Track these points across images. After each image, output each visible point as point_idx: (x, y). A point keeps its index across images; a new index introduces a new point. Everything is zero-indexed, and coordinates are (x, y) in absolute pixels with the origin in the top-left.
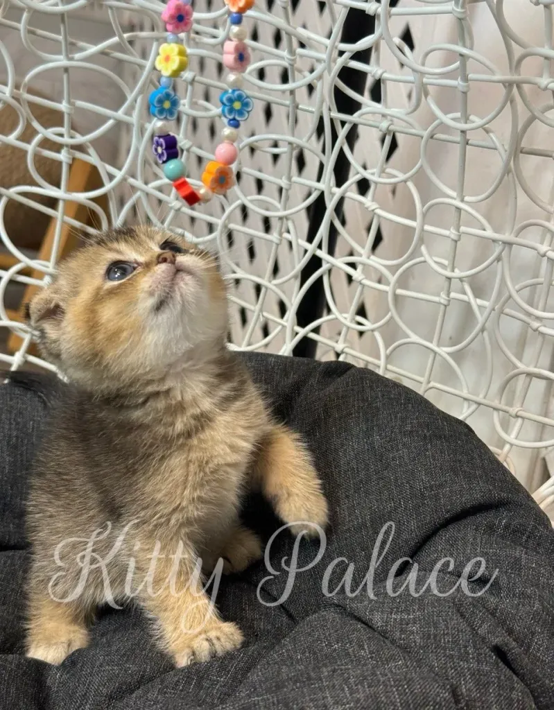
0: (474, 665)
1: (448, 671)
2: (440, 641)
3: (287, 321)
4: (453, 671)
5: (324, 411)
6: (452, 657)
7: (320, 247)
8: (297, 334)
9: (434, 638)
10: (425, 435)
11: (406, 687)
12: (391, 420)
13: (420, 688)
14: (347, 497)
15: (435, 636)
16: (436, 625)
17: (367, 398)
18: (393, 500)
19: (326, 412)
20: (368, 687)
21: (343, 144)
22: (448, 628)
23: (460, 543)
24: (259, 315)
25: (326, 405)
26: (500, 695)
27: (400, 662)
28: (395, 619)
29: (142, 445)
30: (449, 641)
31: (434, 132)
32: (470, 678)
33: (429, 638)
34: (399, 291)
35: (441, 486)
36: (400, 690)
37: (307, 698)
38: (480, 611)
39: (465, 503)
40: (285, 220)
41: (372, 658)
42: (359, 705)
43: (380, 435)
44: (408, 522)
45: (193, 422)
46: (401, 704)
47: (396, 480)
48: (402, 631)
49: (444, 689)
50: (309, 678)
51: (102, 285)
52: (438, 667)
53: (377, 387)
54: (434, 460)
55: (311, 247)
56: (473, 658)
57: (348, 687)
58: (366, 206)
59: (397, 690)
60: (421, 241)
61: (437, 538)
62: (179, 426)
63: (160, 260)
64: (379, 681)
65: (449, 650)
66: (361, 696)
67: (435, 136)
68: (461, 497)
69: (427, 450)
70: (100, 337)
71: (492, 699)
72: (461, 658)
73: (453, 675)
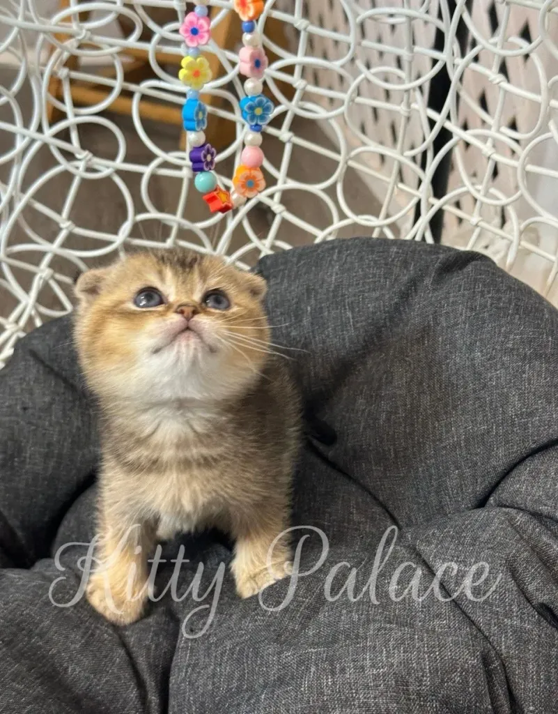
0: (516, 622)
3: (421, 193)
4: (496, 628)
5: (433, 318)
6: (497, 613)
7: (448, 117)
8: (433, 206)
10: (525, 354)
11: (437, 653)
12: (495, 335)
13: (451, 655)
14: (446, 413)
17: (476, 307)
18: (487, 422)
19: (435, 319)
20: (404, 652)
21: (463, 12)
23: (542, 476)
24: (393, 188)
25: (436, 312)
26: (539, 652)
27: (445, 622)
31: (552, 5)
32: (511, 635)
34: (530, 168)
35: (531, 414)
36: (431, 657)
37: (350, 658)
38: (533, 567)
39: (552, 435)
40: (412, 91)
41: (422, 611)
42: (391, 671)
43: (482, 351)
44: (498, 449)
46: (430, 672)
47: (491, 402)
49: (474, 656)
50: (357, 636)
51: (127, 301)
53: (489, 292)
54: (529, 384)
55: (439, 118)
56: (517, 616)
57: (386, 650)
58: (490, 79)
59: (429, 656)
60: (549, 117)
61: (522, 467)
63: (179, 310)
64: (414, 647)
65: (496, 607)
66: (395, 661)
67: (553, 10)
68: (549, 427)
69: (524, 373)
71: (530, 655)
72: (506, 616)
73: (496, 632)
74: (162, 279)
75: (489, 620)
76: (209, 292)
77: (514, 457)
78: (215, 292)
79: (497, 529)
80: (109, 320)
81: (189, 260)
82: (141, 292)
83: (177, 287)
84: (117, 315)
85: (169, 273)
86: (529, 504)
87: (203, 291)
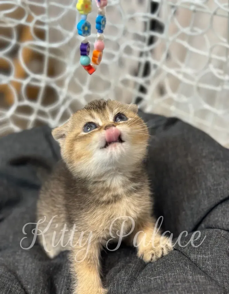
1: (224, 283)
2: (220, 269)
6: (226, 276)
9: (218, 268)
15: (218, 267)
16: (218, 262)
22: (224, 263)
28: (200, 258)
29: (88, 201)
30: (224, 269)
33: (215, 268)
45: (111, 198)
48: (203, 264)
51: (80, 132)
52: (220, 281)
62: (105, 198)
65: (225, 274)
70: (74, 155)
74: (93, 117)
75: (223, 280)
76: (116, 115)
77: (212, 204)
78: (119, 114)
79: (216, 238)
80: (75, 143)
81: (102, 104)
82: (85, 126)
83: (101, 118)
84: (78, 140)
85: (95, 114)
86: (224, 226)
87: (113, 116)
